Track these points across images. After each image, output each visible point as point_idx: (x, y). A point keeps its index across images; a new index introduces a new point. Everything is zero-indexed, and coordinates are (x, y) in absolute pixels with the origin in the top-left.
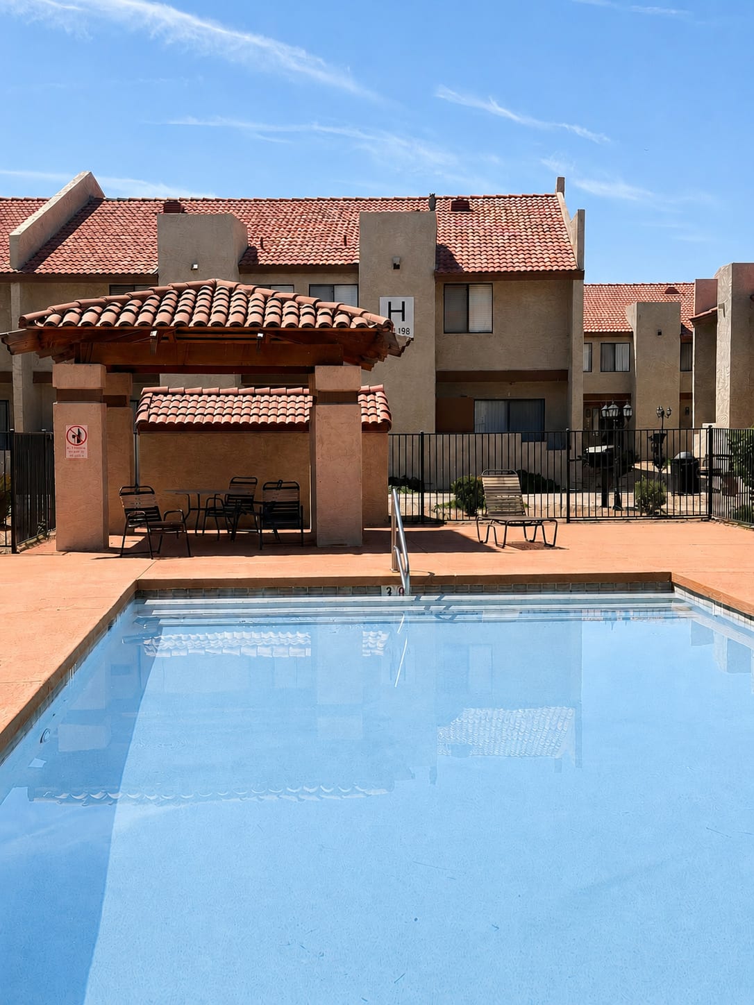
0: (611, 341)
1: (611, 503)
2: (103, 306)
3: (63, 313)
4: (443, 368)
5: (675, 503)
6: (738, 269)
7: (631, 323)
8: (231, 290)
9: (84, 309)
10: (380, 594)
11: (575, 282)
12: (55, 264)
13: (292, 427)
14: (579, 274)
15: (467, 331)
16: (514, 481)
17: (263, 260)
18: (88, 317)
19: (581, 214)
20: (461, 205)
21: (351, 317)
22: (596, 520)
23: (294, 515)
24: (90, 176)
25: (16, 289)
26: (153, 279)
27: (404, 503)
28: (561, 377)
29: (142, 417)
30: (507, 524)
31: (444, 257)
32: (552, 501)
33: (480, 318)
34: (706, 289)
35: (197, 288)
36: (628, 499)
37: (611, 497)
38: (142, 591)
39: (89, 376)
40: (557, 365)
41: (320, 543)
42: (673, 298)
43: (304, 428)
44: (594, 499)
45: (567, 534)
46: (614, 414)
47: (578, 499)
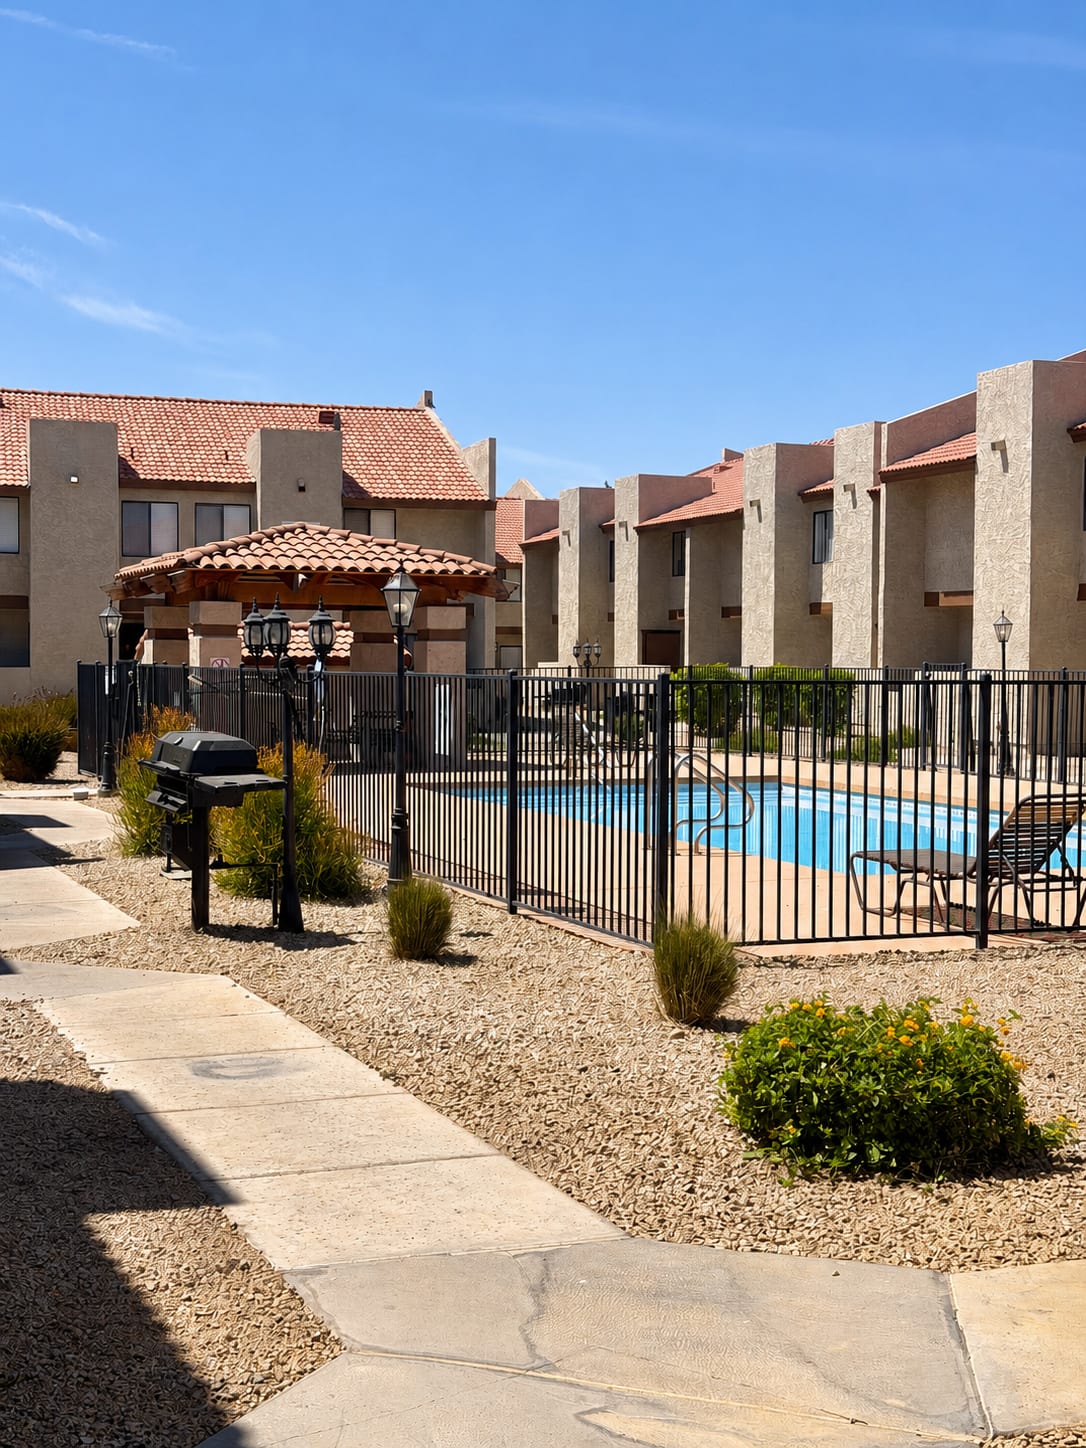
11: (488, 513)
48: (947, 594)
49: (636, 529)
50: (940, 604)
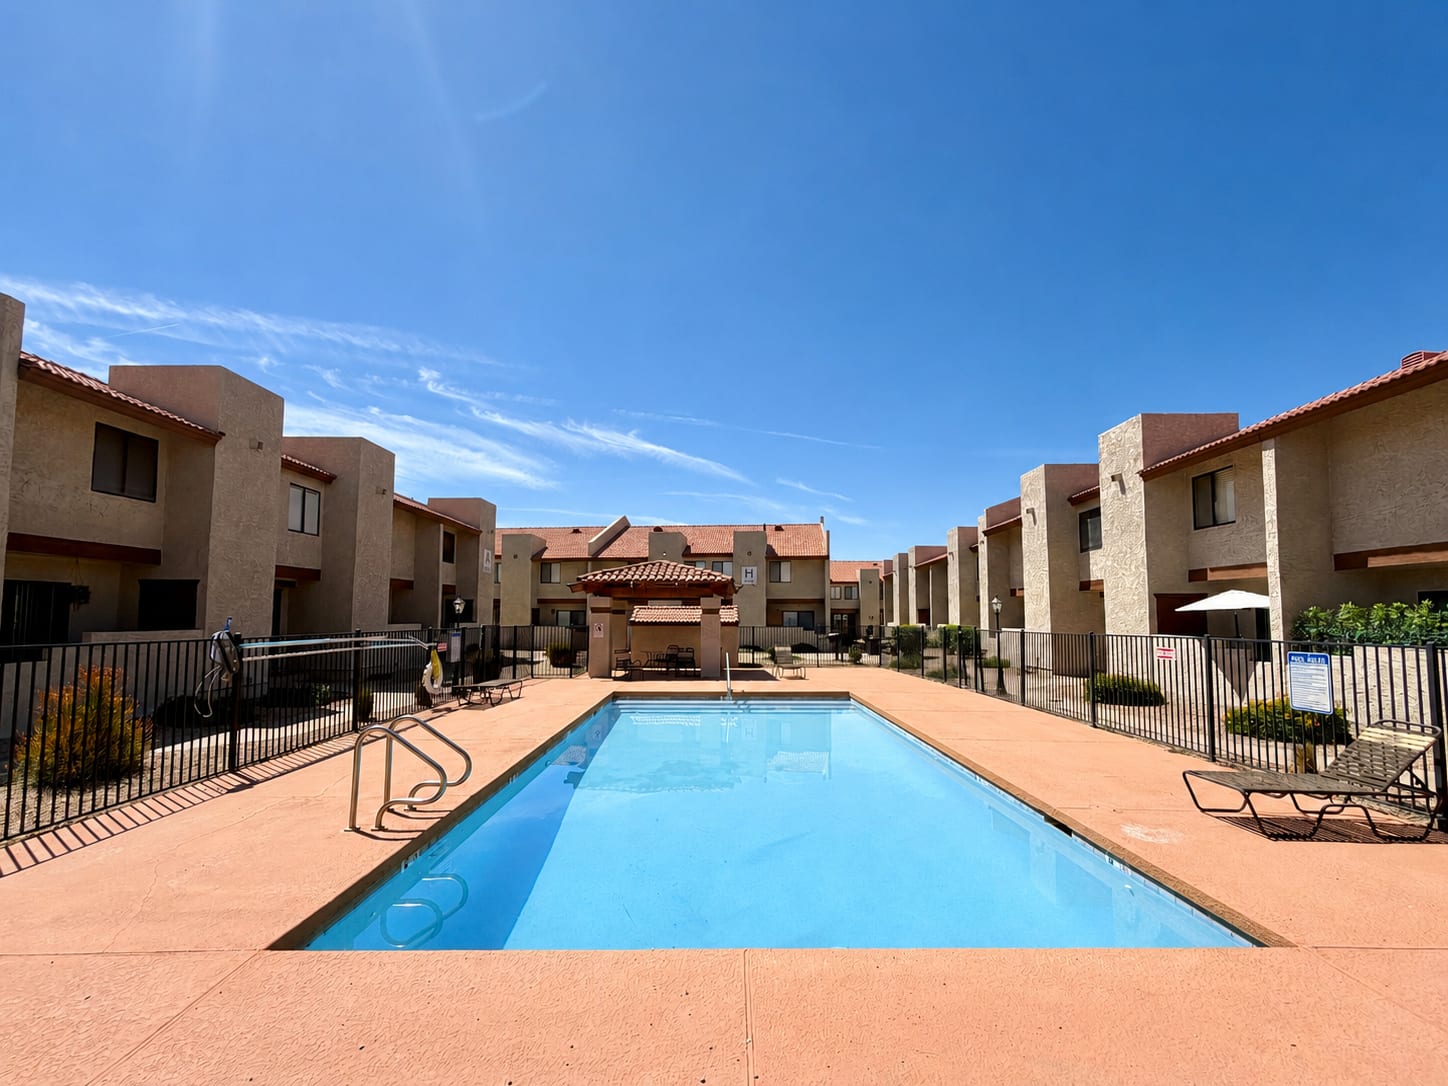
0: (849, 586)
1: (840, 658)
2: (612, 572)
3: (595, 575)
4: (770, 598)
5: (866, 658)
6: (918, 549)
7: (858, 579)
8: (668, 565)
9: (604, 573)
10: (719, 699)
11: (826, 561)
12: (605, 554)
13: (692, 624)
14: (828, 557)
15: (780, 582)
16: (789, 649)
17: (693, 551)
18: (606, 577)
19: (828, 532)
20: (778, 528)
21: (716, 577)
22: (834, 666)
23: (692, 663)
24: (625, 518)
25: (590, 563)
26: (646, 559)
27: (745, 657)
28: (822, 602)
29: (632, 619)
30: (783, 668)
31: (770, 551)
32: (810, 657)
33: (786, 576)
34: (888, 564)
35: (654, 565)
36: (846, 656)
37: (840, 655)
38: (615, 696)
39: (605, 602)
40: (817, 597)
41: (702, 676)
42: (875, 567)
43: (698, 624)
44: (832, 656)
45: (810, 672)
46: (840, 619)
47: (824, 657)
48: (1212, 570)
49: (985, 533)
50: (1209, 579)
